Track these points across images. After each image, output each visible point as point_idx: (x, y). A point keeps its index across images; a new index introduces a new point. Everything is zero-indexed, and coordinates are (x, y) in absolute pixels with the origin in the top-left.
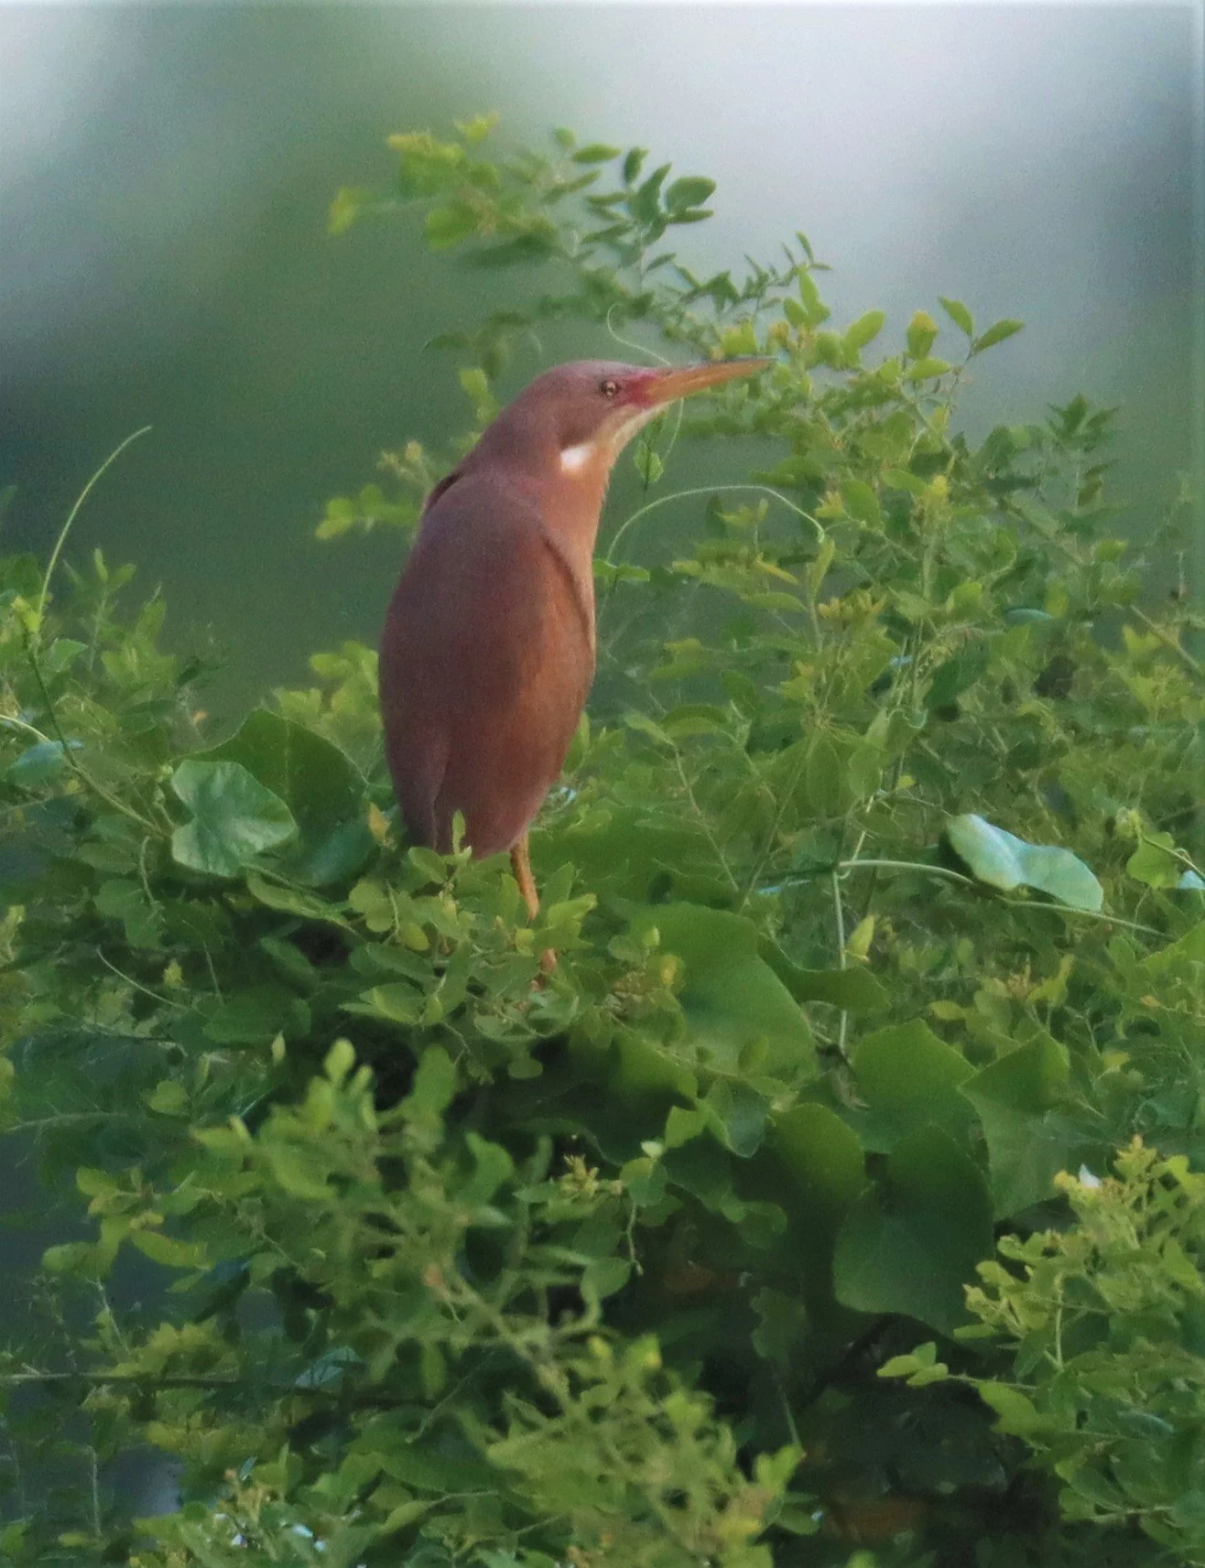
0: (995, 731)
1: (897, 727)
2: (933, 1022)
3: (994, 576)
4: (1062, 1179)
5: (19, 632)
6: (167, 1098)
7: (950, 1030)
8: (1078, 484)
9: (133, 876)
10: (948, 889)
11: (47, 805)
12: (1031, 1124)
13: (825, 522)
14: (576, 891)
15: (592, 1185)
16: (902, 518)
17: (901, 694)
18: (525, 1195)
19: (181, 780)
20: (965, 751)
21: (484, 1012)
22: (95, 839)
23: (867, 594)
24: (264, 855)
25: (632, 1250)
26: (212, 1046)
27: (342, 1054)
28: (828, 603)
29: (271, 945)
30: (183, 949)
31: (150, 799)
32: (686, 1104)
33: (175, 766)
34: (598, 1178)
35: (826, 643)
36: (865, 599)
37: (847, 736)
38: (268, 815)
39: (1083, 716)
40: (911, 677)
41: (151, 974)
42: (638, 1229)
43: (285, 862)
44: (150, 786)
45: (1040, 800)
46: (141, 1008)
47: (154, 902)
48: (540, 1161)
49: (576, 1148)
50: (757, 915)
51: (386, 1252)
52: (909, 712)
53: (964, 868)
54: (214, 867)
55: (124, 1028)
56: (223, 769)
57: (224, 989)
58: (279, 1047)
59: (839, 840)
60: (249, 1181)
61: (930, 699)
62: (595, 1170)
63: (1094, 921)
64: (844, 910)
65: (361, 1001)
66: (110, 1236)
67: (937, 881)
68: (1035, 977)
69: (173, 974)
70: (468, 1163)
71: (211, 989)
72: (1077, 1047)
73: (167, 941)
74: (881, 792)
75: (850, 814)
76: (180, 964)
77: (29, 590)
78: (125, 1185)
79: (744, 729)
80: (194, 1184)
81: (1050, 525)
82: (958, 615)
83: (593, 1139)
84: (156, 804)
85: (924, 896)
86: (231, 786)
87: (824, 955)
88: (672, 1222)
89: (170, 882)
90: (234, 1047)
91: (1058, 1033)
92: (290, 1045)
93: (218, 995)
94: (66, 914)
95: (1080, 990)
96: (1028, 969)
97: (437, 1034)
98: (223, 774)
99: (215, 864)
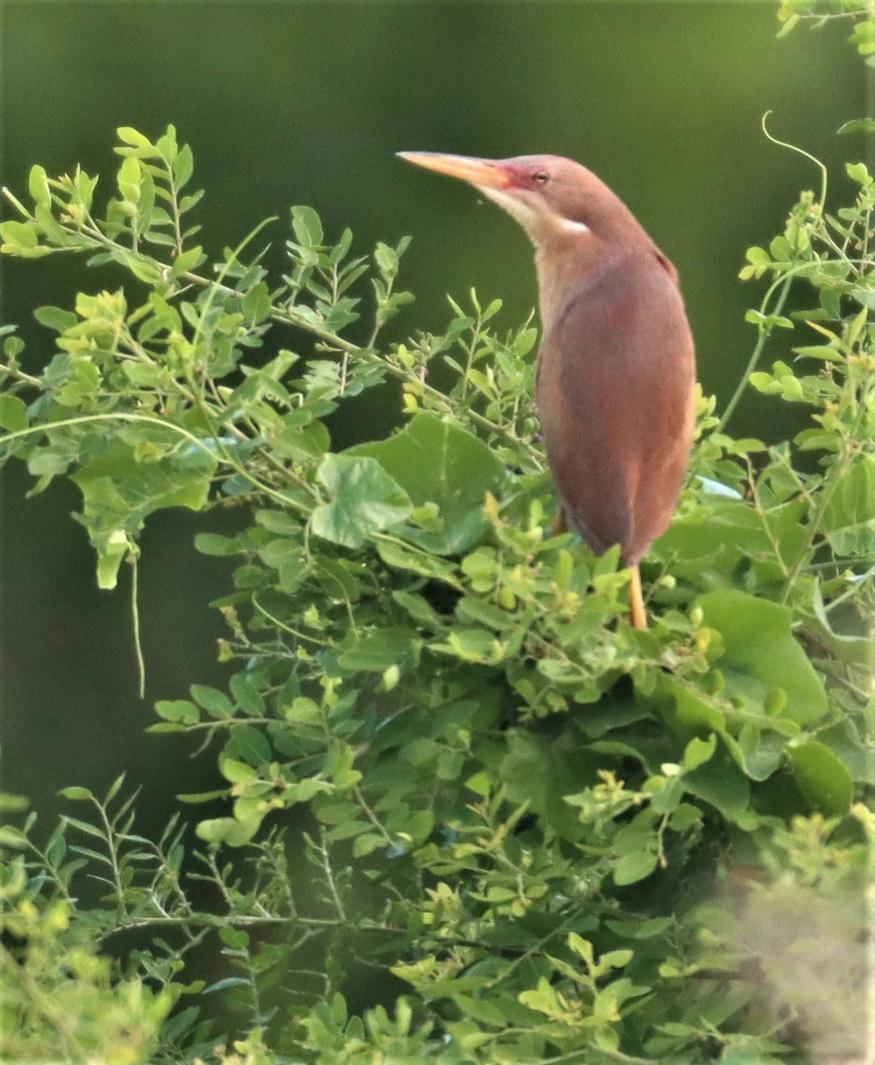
6: (303, 709)
15: (619, 794)
19: (327, 469)
24: (386, 529)
25: (660, 849)
29: (400, 596)
34: (624, 788)
38: (393, 501)
47: (310, 559)
49: (608, 765)
54: (344, 541)
56: (361, 464)
58: (392, 675)
62: (622, 783)
69: (311, 615)
78: (265, 775)
86: (365, 477)
98: (361, 466)
99: (345, 537)
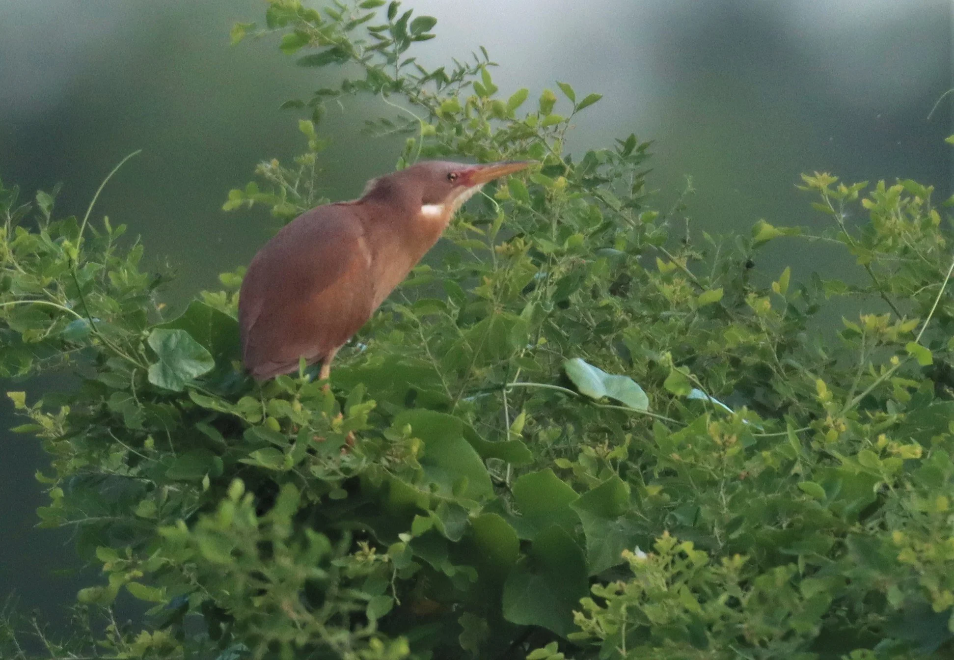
0: (589, 314)
1: (538, 311)
2: (557, 470)
3: (591, 230)
4: (626, 554)
5: (66, 259)
6: (145, 509)
7: (564, 474)
8: (632, 182)
9: (128, 390)
10: (565, 399)
11: (82, 351)
12: (610, 524)
13: (499, 201)
14: (365, 399)
15: (372, 557)
16: (540, 200)
17: (540, 294)
18: (337, 563)
19: (153, 339)
20: (572, 324)
21: (315, 463)
22: (108, 370)
23: (522, 240)
24: (197, 379)
25: (394, 592)
26: (170, 482)
27: (238, 486)
28: (500, 245)
29: (202, 427)
30: (155, 429)
31: (137, 349)
32: (424, 513)
33: (151, 331)
34: (376, 553)
35: (499, 266)
36: (520, 243)
37: (510, 316)
38: (202, 359)
39: (636, 305)
40: (545, 283)
41: (138, 442)
42: (398, 581)
43: (209, 383)
44: (136, 343)
45: (613, 350)
46: (132, 461)
47: (139, 404)
48: (345, 544)
49: (364, 537)
50: (461, 413)
51: (262, 592)
52: (543, 304)
53: (574, 387)
55: (123, 472)
56: (176, 334)
57: (177, 450)
58: (206, 482)
59: (506, 371)
60: (189, 554)
61: (555, 296)
62: (374, 549)
63: (642, 416)
64: (509, 409)
65: (249, 457)
66: (114, 584)
67: (559, 394)
68: (610, 446)
69: (149, 443)
70: (305, 544)
71: (169, 450)
72: (633, 483)
73: (145, 425)
74: (529, 346)
75: (512, 359)
76: (153, 437)
77: (73, 237)
78: (123, 555)
79: (456, 312)
80: (160, 555)
81: (618, 204)
82: (571, 251)
83: (373, 532)
84: (140, 352)
85: (552, 403)
86: (180, 342)
87: (497, 432)
88: (416, 576)
89: (148, 393)
90: (183, 482)
91: (623, 476)
92: (213, 482)
93: (174, 454)
94: (92, 410)
95: (634, 453)
96: (607, 442)
97: (290, 476)
98: (176, 336)
99: (171, 385)
